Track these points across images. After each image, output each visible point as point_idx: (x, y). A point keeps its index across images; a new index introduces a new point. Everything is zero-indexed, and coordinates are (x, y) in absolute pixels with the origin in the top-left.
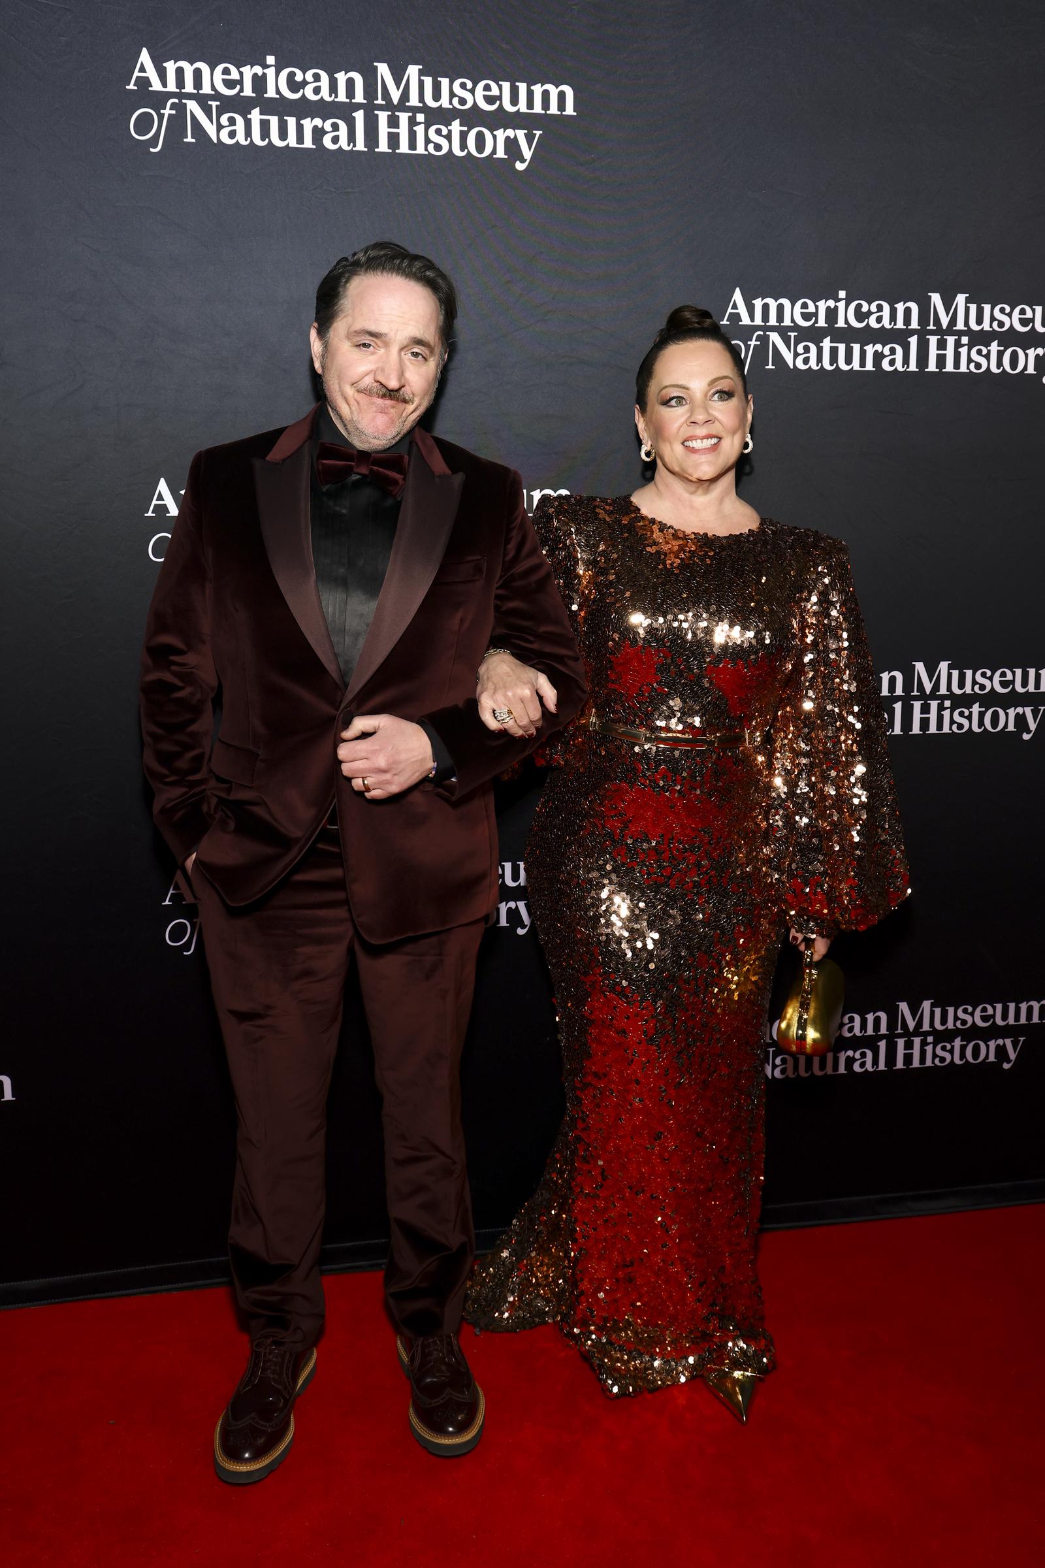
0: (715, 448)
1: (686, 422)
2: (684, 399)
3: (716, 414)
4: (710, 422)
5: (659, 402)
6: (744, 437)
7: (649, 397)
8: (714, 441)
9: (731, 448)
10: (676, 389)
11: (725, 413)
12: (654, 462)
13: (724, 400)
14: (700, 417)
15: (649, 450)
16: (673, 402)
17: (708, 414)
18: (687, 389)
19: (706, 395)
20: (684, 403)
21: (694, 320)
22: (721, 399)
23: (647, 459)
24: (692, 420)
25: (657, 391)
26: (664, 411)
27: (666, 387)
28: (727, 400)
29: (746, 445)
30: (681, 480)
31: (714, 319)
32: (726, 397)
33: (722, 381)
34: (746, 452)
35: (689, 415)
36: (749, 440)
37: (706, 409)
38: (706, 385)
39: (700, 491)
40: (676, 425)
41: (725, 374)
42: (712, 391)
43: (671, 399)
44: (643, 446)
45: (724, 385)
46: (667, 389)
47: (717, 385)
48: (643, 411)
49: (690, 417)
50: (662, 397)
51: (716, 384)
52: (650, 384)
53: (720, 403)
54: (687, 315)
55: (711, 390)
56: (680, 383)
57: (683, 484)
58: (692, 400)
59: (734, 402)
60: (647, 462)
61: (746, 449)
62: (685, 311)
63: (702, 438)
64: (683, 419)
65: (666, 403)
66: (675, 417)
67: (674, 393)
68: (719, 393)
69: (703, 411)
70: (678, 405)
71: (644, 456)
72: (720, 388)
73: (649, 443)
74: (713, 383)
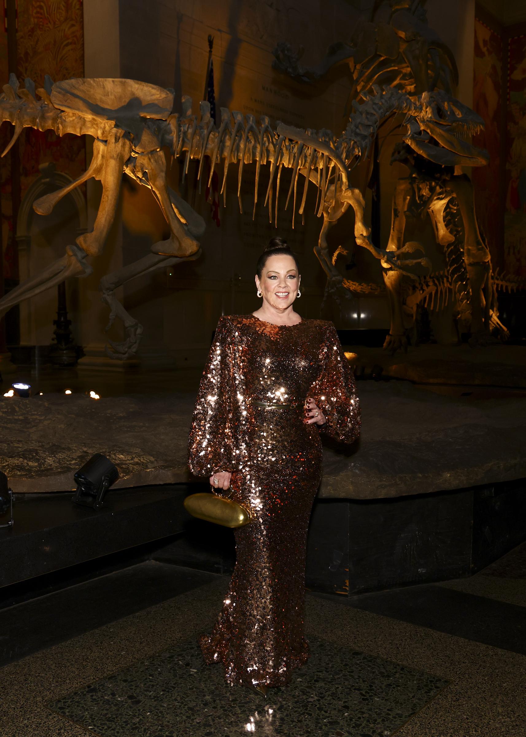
0: (287, 297)
1: (277, 286)
2: (277, 277)
3: (288, 284)
4: (286, 287)
5: (267, 276)
6: (298, 291)
7: (263, 274)
8: (287, 294)
9: (292, 297)
11: (292, 284)
12: (262, 298)
13: (291, 279)
14: (283, 285)
15: (260, 293)
16: (272, 278)
17: (286, 284)
18: (279, 273)
19: (285, 276)
21: (280, 244)
23: (259, 296)
24: (279, 285)
25: (267, 272)
26: (269, 281)
27: (270, 271)
28: (293, 279)
29: (298, 295)
32: (292, 277)
34: (298, 297)
35: (278, 283)
36: (299, 292)
37: (285, 282)
38: (285, 273)
40: (273, 287)
41: (293, 269)
42: (287, 275)
43: (272, 276)
44: (258, 291)
45: (292, 273)
48: (260, 278)
53: (290, 280)
54: (278, 241)
56: (276, 271)
58: (279, 277)
59: (295, 279)
63: (283, 292)
64: (276, 284)
65: (270, 277)
66: (273, 284)
67: (273, 274)
68: (290, 276)
69: (283, 282)
70: (275, 279)
71: (258, 295)
72: (290, 274)
73: (261, 290)
74: (288, 272)
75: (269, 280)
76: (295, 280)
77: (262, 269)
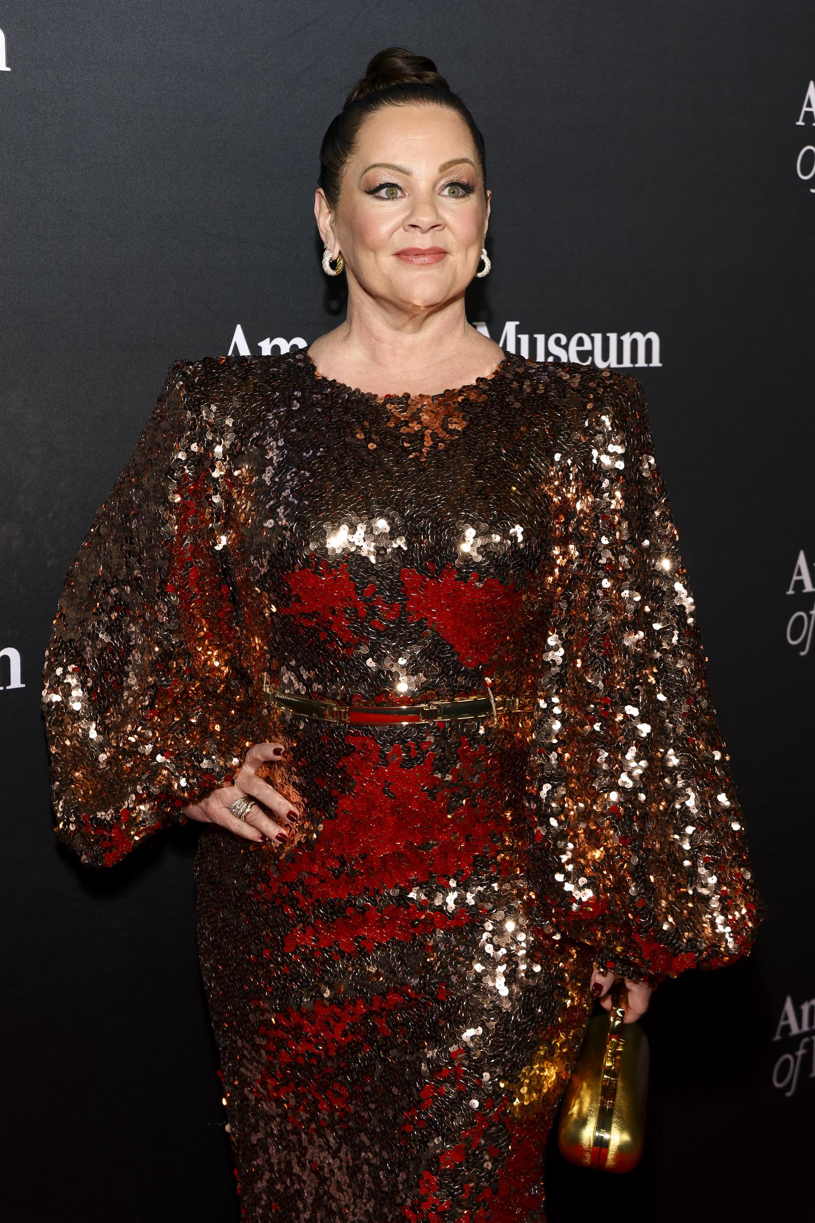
1: (402, 224)
2: (400, 189)
3: (447, 216)
4: (436, 228)
5: (362, 188)
6: (481, 253)
7: (344, 180)
10: (391, 171)
11: (461, 218)
12: (342, 276)
13: (457, 197)
14: (426, 219)
15: (334, 258)
16: (383, 193)
17: (437, 215)
18: (408, 173)
19: (434, 186)
20: (399, 193)
21: (409, 70)
22: (453, 194)
23: (331, 272)
24: (413, 221)
25: (361, 170)
27: (375, 166)
28: (463, 196)
29: (481, 266)
30: (386, 310)
31: (438, 70)
32: (461, 192)
33: (460, 165)
34: (480, 275)
35: (408, 213)
36: (485, 256)
37: (434, 207)
38: (436, 171)
39: (409, 327)
40: (385, 228)
42: (443, 182)
43: (382, 187)
44: (326, 252)
45: (464, 172)
46: (376, 169)
47: (452, 171)
48: (332, 200)
49: (407, 218)
50: (367, 181)
51: (450, 169)
52: (348, 160)
53: (453, 200)
54: (400, 63)
55: (441, 178)
56: (398, 163)
57: (387, 316)
58: (412, 190)
59: (472, 200)
60: (330, 276)
61: (481, 271)
62: (394, 56)
63: (423, 251)
64: (399, 219)
65: (373, 191)
66: (386, 217)
67: (386, 177)
68: (452, 184)
69: (427, 209)
70: (392, 197)
71: (327, 267)
72: (453, 177)
73: (337, 248)
74: (444, 168)
75: (369, 203)
76: (471, 203)
77: (343, 163)
